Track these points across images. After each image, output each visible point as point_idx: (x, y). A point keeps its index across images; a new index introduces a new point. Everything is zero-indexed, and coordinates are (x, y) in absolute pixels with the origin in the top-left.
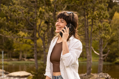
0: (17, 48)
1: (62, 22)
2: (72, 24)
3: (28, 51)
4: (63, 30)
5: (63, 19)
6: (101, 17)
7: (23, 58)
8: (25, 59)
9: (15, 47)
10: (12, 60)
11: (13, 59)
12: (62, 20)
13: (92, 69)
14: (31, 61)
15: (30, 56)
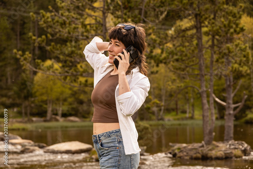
0: (42, 94)
1: (116, 45)
2: (134, 47)
3: (65, 100)
4: (119, 56)
5: (118, 39)
6: (232, 30)
7: (54, 116)
8: (58, 118)
9: (37, 94)
10: (32, 121)
11: (34, 119)
12: (117, 42)
13: (214, 134)
14: (72, 121)
15: (68, 111)
